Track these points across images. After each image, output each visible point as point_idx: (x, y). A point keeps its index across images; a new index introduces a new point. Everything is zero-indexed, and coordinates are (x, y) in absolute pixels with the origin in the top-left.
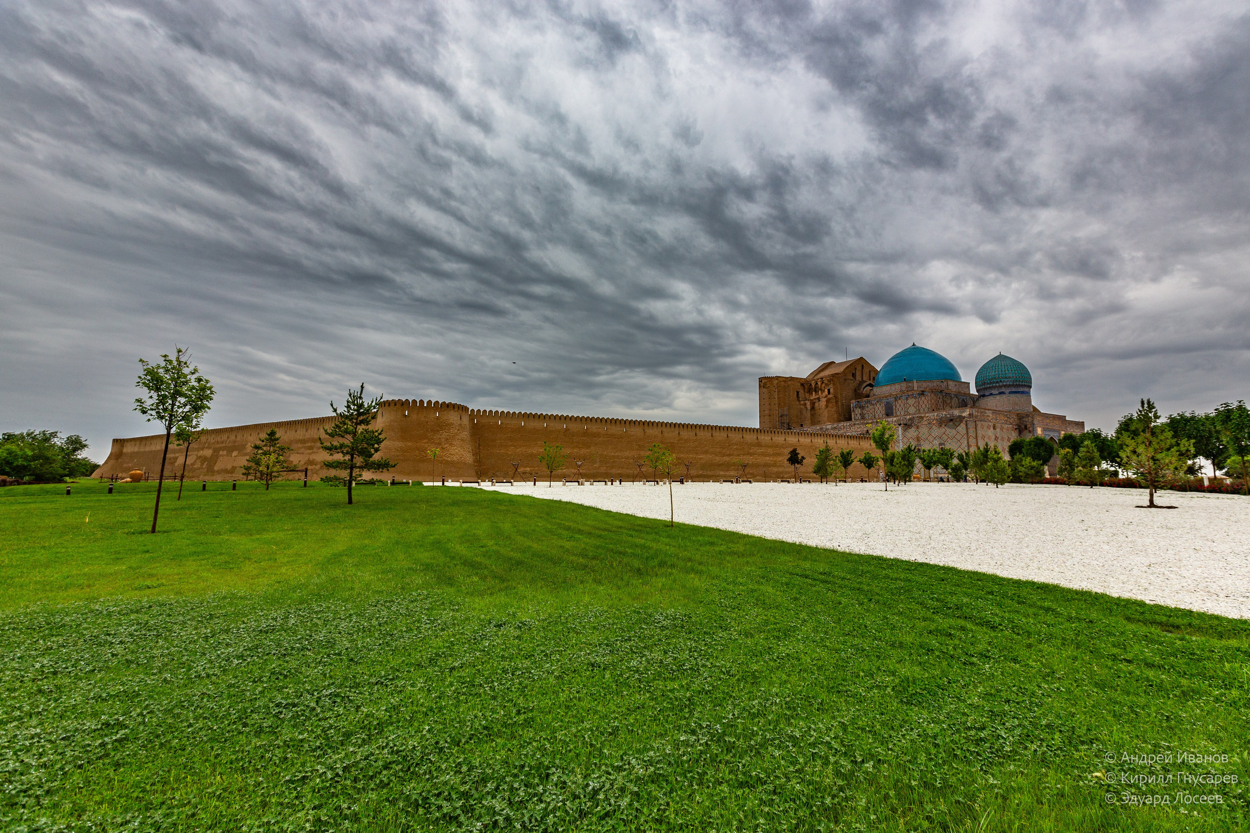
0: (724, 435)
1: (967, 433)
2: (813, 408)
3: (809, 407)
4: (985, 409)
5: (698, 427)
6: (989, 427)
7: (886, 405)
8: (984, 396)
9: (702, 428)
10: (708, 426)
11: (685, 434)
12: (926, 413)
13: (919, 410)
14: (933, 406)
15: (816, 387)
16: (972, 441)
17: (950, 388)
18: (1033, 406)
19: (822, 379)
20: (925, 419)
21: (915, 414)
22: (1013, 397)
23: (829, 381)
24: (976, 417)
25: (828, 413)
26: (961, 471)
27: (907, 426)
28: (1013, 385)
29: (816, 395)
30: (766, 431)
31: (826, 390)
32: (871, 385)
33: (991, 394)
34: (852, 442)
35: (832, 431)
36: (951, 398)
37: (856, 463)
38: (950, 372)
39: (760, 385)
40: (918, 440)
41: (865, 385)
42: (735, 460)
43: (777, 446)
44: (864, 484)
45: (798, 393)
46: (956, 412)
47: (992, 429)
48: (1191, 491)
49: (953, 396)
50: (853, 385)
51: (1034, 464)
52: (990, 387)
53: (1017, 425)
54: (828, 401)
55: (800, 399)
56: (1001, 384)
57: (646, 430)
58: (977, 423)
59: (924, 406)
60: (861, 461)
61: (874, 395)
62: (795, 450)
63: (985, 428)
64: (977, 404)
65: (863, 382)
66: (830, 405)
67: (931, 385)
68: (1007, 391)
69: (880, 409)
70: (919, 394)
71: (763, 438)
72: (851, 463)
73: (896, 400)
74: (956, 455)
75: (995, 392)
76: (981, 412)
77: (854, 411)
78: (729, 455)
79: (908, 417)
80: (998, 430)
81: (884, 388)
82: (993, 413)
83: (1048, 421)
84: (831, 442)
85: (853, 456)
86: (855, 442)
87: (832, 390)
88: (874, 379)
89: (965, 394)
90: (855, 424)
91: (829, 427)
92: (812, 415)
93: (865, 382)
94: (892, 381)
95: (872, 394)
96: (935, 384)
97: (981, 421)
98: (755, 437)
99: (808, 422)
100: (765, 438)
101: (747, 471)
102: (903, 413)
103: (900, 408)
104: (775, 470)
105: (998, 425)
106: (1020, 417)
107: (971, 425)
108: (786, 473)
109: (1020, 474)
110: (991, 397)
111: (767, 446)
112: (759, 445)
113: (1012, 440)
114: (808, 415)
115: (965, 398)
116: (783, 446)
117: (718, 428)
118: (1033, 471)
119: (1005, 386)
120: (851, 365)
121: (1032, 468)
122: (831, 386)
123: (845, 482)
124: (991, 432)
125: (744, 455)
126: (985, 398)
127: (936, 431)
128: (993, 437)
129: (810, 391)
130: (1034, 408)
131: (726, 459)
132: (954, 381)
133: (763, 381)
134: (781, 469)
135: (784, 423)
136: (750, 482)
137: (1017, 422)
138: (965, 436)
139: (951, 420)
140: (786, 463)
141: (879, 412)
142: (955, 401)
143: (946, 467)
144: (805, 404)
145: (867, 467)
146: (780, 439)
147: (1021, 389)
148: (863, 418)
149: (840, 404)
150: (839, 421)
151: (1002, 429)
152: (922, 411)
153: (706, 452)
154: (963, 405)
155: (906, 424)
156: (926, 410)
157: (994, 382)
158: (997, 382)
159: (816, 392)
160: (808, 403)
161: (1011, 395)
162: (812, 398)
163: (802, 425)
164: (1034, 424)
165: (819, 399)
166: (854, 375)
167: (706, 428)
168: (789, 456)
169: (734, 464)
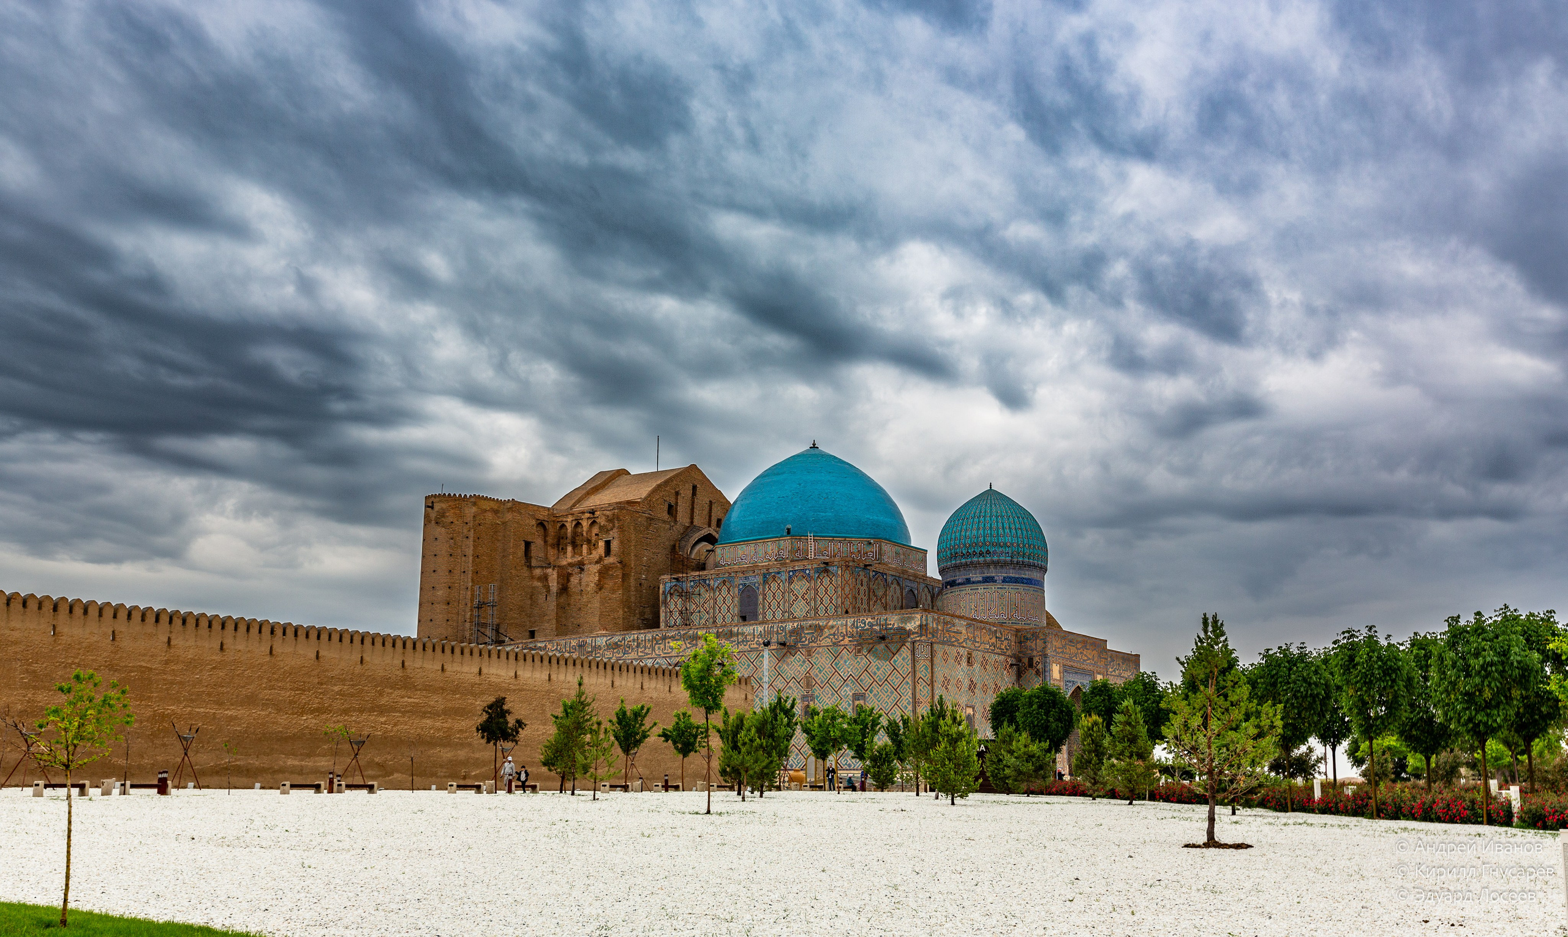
0: (306, 651)
1: (914, 672)
2: (564, 589)
3: (554, 585)
4: (953, 616)
5: (230, 627)
6: (958, 659)
7: (742, 592)
8: (952, 584)
9: (242, 628)
10: (261, 625)
11: (187, 644)
12: (829, 618)
13: (816, 610)
14: (847, 603)
15: (575, 534)
16: (923, 691)
17: (885, 559)
18: (1048, 615)
19: (593, 512)
20: (827, 632)
21: (805, 618)
22: (1011, 591)
23: (610, 520)
24: (934, 633)
25: (602, 603)
26: (890, 762)
27: (786, 648)
28: (1012, 563)
29: (574, 554)
30: (429, 646)
31: (601, 544)
32: (710, 539)
33: (968, 581)
34: (653, 684)
35: (608, 654)
36: (887, 585)
37: (653, 739)
38: (888, 520)
39: (427, 516)
40: (809, 685)
41: (697, 536)
42: (333, 724)
43: (456, 690)
44: (672, 794)
45: (528, 544)
46: (894, 620)
47: (964, 663)
48: (1293, 810)
49: (890, 579)
50: (667, 534)
51: (1034, 748)
52: (966, 564)
53: (1014, 656)
54: (604, 573)
55: (534, 563)
56: (988, 558)
57: (63, 628)
58: (936, 646)
59: (826, 600)
60: (666, 736)
61: (717, 565)
62: (500, 702)
63: (951, 661)
64: (939, 603)
65: (691, 527)
66: (609, 584)
67: (844, 548)
68: (999, 574)
69: (729, 601)
70: (817, 571)
71: (418, 664)
72: (639, 742)
73: (765, 582)
74: (884, 722)
75: (976, 576)
76: (946, 623)
77: (665, 602)
78: (319, 711)
79: (790, 626)
80: (977, 666)
81: (743, 550)
82: (969, 626)
83: (1073, 650)
84: (596, 683)
85: (648, 722)
86: (660, 685)
87: (615, 545)
88: (719, 522)
89: (916, 576)
90: (664, 638)
91: (602, 641)
92: (562, 608)
93: (699, 529)
94: (761, 532)
95: (710, 562)
96: (854, 549)
97: (943, 643)
98: (398, 662)
99: (550, 625)
100: (425, 666)
101: (363, 759)
102: (779, 615)
103: (774, 603)
104: (446, 754)
105: (977, 656)
106: (1022, 638)
107: (923, 652)
108: (477, 763)
109: (1007, 771)
110: (968, 589)
111: (428, 688)
112: (407, 684)
113: (1002, 690)
114: (551, 605)
115: (915, 585)
116: (472, 690)
117: (290, 633)
118: (1030, 766)
119: (996, 564)
120: (666, 483)
121: (1030, 757)
122: (614, 534)
123: (625, 788)
124: (961, 672)
125: (361, 711)
126: (956, 589)
127: (850, 664)
128: (966, 683)
129: (559, 544)
130: (1049, 617)
131: (309, 721)
132: (896, 544)
133: (437, 507)
134: (462, 754)
135: (485, 625)
136: (371, 789)
137: (1014, 649)
138: (909, 680)
139: (883, 638)
140: (477, 739)
141: (724, 608)
142: (894, 591)
143: (860, 752)
144: (545, 578)
145: (680, 751)
146: (465, 670)
147: (1027, 574)
148: (687, 622)
149: (632, 582)
150: (629, 627)
151: (984, 664)
152: (821, 613)
153: (250, 700)
154: (911, 602)
155: (783, 644)
156: (831, 611)
157: (975, 553)
158: (981, 554)
159: (575, 545)
160: (553, 575)
161: (1006, 586)
162: (564, 563)
163: (532, 634)
164: (1045, 656)
165: (581, 566)
166: (672, 510)
167: (254, 630)
168: (485, 717)
169: (328, 737)
